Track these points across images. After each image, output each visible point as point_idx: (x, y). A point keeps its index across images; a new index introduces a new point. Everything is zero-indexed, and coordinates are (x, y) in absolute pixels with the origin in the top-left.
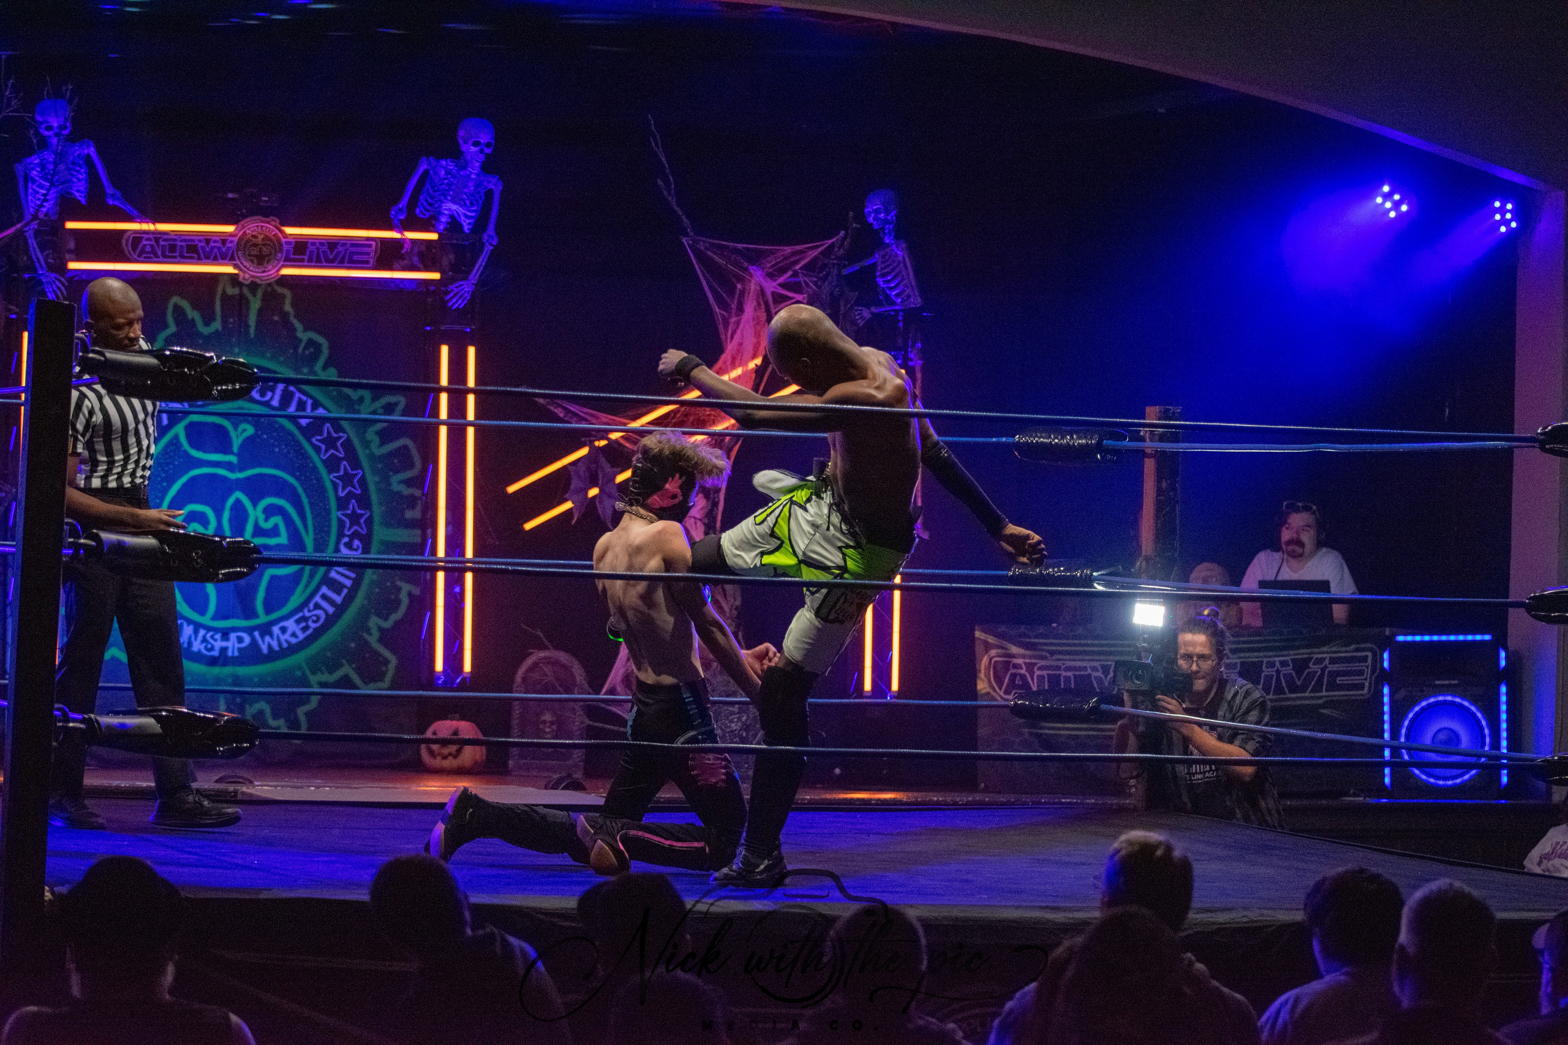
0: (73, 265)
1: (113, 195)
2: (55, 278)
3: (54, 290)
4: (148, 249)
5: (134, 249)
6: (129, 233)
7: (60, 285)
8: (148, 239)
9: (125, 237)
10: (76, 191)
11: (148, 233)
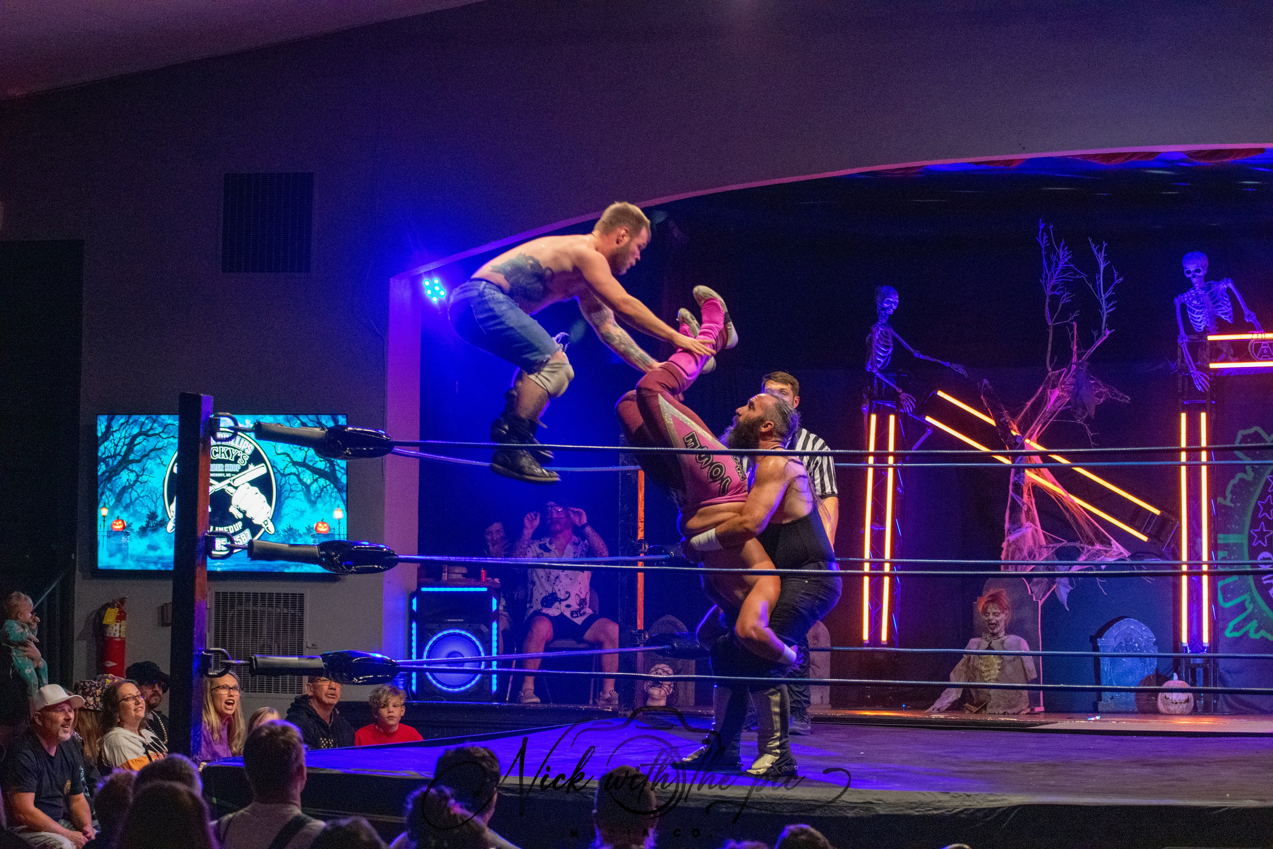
0: (1213, 366)
1: (1249, 315)
2: (1201, 375)
3: (1200, 384)
4: (1266, 351)
5: (1256, 351)
6: (1252, 341)
7: (1204, 380)
8: (1266, 345)
9: (1250, 344)
10: (1222, 314)
11: (1264, 340)
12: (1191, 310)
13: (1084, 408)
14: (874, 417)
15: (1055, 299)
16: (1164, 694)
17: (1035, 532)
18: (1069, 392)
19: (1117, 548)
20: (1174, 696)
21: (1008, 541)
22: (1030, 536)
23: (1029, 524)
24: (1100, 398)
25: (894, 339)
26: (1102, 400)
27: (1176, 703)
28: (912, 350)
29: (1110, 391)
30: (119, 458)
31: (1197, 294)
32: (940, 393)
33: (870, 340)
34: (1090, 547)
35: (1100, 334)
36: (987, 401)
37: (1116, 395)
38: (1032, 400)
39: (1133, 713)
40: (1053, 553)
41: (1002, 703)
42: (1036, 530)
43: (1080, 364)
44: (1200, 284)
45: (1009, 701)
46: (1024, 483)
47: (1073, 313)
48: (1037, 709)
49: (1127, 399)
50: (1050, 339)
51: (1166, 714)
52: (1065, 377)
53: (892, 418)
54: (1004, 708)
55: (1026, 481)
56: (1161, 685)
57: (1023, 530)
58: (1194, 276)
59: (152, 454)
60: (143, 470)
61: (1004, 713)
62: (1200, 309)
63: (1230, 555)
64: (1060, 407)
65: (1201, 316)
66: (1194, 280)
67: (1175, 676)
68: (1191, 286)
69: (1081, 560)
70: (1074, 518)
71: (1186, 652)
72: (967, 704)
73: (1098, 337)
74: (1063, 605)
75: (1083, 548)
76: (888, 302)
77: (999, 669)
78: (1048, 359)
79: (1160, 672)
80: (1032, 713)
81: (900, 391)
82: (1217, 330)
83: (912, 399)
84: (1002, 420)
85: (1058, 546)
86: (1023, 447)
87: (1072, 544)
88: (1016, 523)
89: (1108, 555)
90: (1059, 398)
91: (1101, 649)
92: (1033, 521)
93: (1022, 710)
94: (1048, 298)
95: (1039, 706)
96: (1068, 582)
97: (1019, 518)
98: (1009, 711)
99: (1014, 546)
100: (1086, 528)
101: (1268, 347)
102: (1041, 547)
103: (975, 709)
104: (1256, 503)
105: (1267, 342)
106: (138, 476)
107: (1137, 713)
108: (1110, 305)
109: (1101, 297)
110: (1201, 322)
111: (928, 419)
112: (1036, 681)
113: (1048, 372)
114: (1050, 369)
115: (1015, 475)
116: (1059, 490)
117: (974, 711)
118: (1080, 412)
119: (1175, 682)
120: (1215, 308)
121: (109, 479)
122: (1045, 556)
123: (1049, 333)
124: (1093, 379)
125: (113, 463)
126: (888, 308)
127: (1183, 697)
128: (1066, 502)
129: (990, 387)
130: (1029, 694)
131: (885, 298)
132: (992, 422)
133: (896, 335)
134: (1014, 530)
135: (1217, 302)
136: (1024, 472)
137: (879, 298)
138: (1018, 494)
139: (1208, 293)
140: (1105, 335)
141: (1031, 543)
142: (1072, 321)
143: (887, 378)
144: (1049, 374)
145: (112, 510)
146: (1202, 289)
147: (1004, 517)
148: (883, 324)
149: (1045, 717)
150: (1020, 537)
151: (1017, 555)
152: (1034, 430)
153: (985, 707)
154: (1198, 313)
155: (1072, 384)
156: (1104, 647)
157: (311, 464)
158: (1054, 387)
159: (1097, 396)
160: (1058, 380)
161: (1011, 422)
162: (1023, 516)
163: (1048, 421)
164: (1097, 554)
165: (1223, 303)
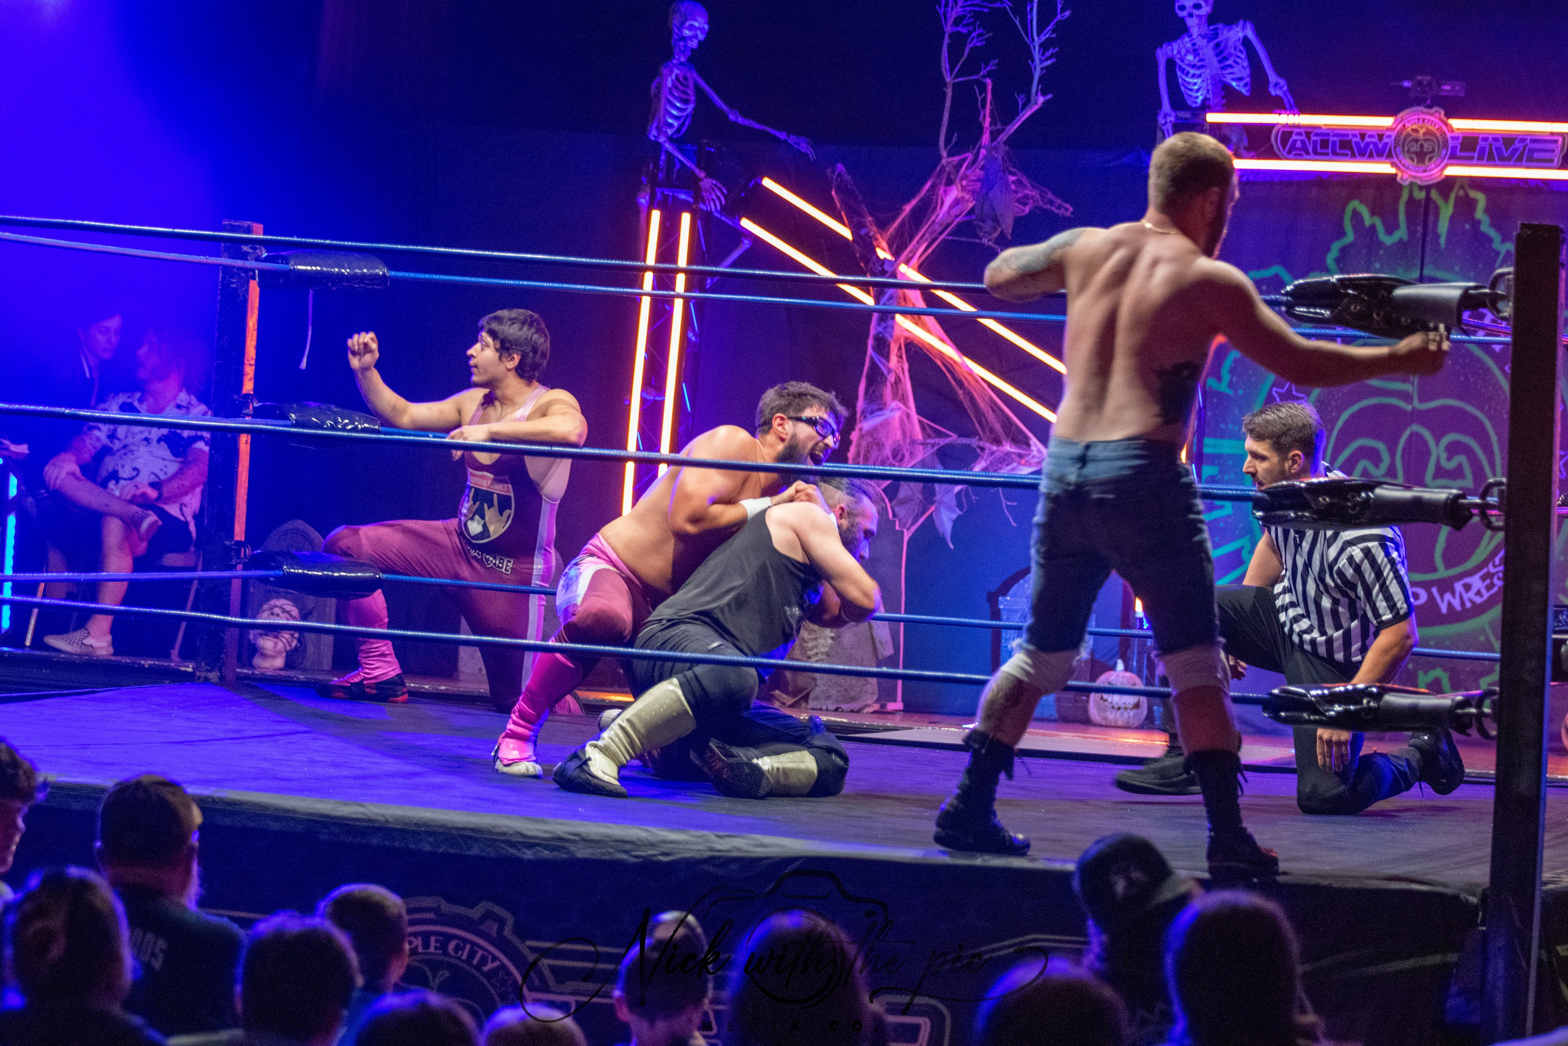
6: (1278, 127)
9: (1274, 131)
10: (1233, 79)
11: (1299, 126)
12: (1182, 70)
13: (995, 220)
14: (656, 215)
15: (958, 41)
16: (1099, 695)
17: (905, 419)
18: (973, 192)
19: (1039, 451)
20: (1116, 699)
21: (861, 429)
22: (897, 423)
23: (893, 405)
24: (1025, 205)
25: (698, 90)
26: (1027, 209)
27: (1119, 708)
28: (724, 107)
29: (1043, 198)
31: (1194, 44)
32: (768, 183)
33: (658, 88)
34: (995, 448)
35: (1027, 102)
36: (842, 201)
37: (1051, 202)
38: (914, 202)
39: (1049, 720)
40: (932, 454)
41: (833, 692)
42: (908, 415)
43: (995, 148)
44: (1199, 28)
45: (846, 690)
46: (891, 336)
47: (987, 64)
48: (891, 706)
49: (1067, 210)
50: (948, 104)
51: (1101, 726)
52: (967, 168)
53: (686, 218)
54: (837, 701)
55: (897, 332)
56: (1094, 681)
57: (887, 414)
58: (1191, 15)
61: (837, 710)
62: (1199, 68)
63: (1222, 472)
64: (957, 216)
65: (1199, 81)
66: (1192, 22)
67: (1120, 665)
68: (1184, 30)
69: (977, 468)
70: (972, 399)
71: (1141, 627)
72: (777, 692)
73: (1025, 106)
74: (944, 539)
75: (982, 449)
76: (691, 28)
77: (832, 638)
78: (942, 138)
79: (1097, 657)
80: (881, 712)
81: (702, 175)
82: (1223, 106)
83: (720, 189)
84: (863, 232)
85: (942, 443)
86: (894, 276)
87: (965, 441)
88: (876, 402)
89: (1023, 462)
90: (957, 202)
91: (1004, 616)
92: (904, 400)
93: (867, 706)
94: (947, 37)
95: (895, 700)
96: (954, 502)
97: (881, 395)
98: (844, 707)
99: (870, 439)
100: (991, 416)
101: (1303, 137)
102: (913, 442)
103: (790, 700)
104: (1271, 389)
105: (1302, 131)
107: (1055, 721)
108: (1049, 53)
109: (1033, 40)
110: (1198, 91)
111: (746, 223)
112: (892, 661)
113: (940, 158)
114: (944, 154)
115: (879, 324)
116: (949, 351)
117: (788, 704)
118: (988, 225)
119: (1119, 675)
120: (1223, 68)
122: (920, 457)
123: (945, 94)
124: (1013, 174)
126: (690, 38)
127: (1131, 700)
128: (961, 373)
129: (847, 177)
130: (879, 684)
131: (687, 20)
132: (846, 232)
133: (703, 84)
134: (872, 412)
135: (1226, 59)
136: (893, 318)
137: (675, 20)
138: (882, 355)
139: (1212, 44)
140: (1036, 103)
141: (899, 435)
142: (984, 77)
143: (683, 153)
144: (944, 162)
146: (1203, 36)
147: (857, 391)
148: (681, 64)
149: (902, 720)
150: (881, 425)
151: (874, 454)
152: (914, 252)
153: (806, 698)
154: (1194, 76)
155: (979, 180)
156: (1009, 611)
158: (950, 183)
159: (1018, 201)
160: (958, 171)
161: (878, 236)
162: (888, 392)
163: (936, 239)
164: (1006, 459)
165: (1235, 62)
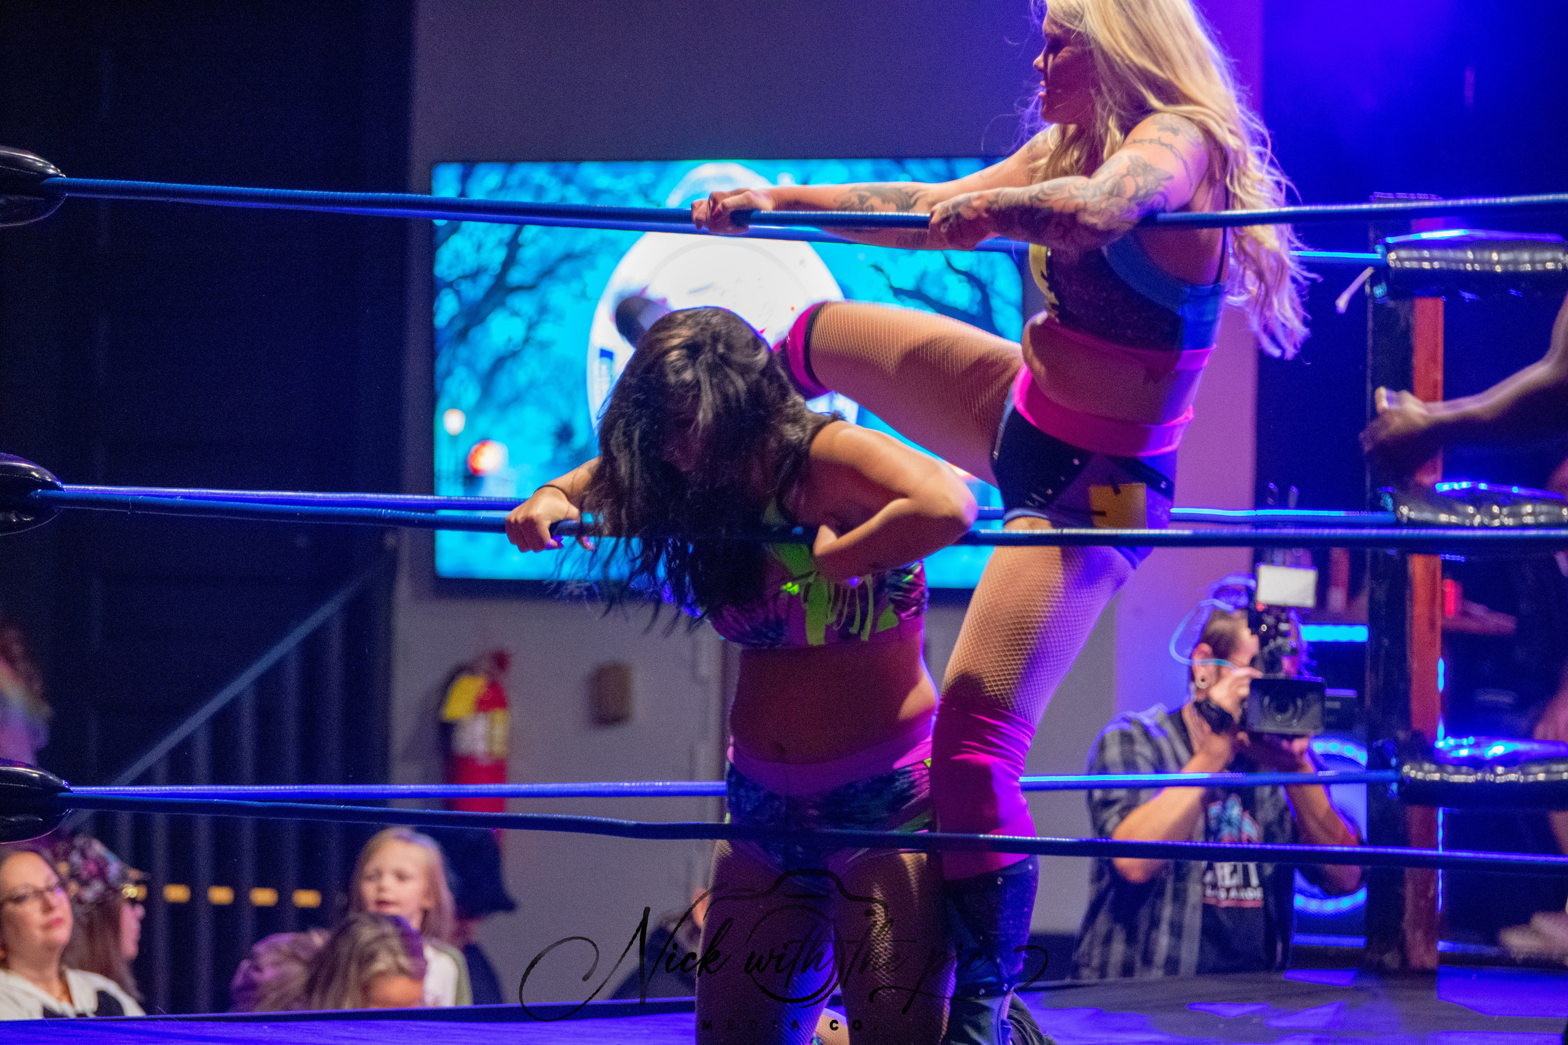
30: (486, 281)
59: (564, 269)
60: (543, 310)
106: (531, 326)
121: (463, 335)
125: (474, 291)
145: (471, 415)
157: (933, 292)
